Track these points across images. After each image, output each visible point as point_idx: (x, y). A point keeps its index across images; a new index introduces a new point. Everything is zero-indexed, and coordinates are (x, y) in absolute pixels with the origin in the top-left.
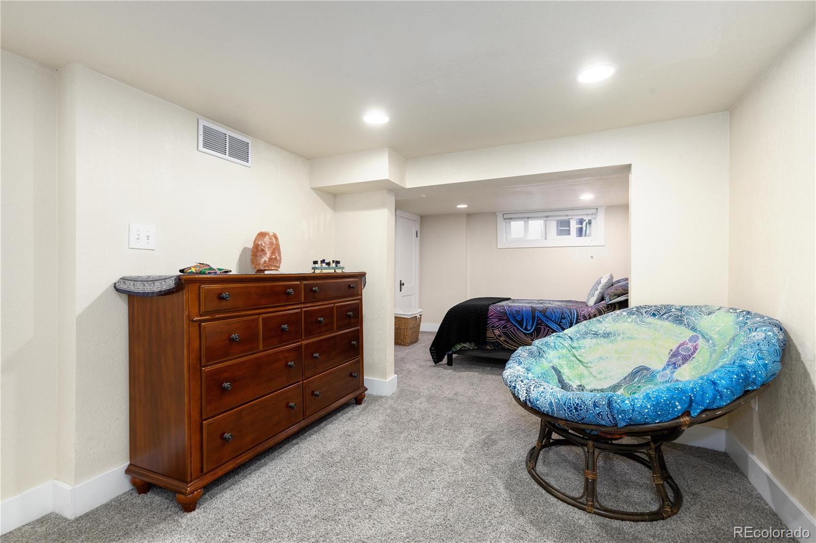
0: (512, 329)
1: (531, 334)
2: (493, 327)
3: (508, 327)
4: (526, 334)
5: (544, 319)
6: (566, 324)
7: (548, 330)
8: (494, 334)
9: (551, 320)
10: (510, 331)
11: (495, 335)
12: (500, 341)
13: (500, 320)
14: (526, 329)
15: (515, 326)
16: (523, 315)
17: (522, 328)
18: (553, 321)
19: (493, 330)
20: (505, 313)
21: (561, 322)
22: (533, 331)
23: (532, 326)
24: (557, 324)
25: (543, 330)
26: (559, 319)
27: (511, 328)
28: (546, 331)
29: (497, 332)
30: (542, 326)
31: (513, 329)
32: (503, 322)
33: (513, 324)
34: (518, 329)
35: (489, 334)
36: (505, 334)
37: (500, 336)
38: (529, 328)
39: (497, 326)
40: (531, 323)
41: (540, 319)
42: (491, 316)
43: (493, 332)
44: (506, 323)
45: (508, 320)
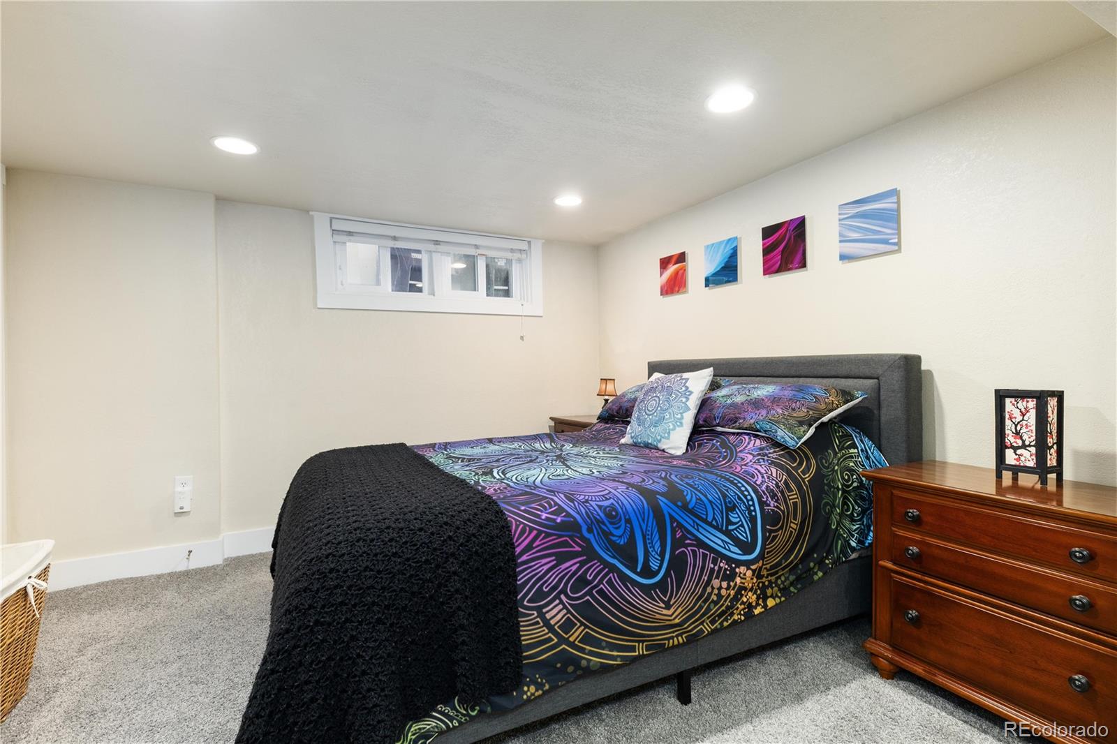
0: (604, 586)
1: (662, 585)
2: (540, 595)
3: (590, 582)
4: (646, 589)
5: (687, 521)
6: (742, 525)
7: (705, 556)
8: (547, 623)
9: (705, 521)
10: (601, 592)
11: (551, 629)
12: (572, 645)
13: (561, 558)
14: (647, 572)
15: (613, 569)
16: (628, 521)
17: (635, 572)
18: (710, 524)
19: (539, 609)
20: (570, 527)
21: (729, 522)
22: (667, 574)
23: (662, 555)
24: (721, 531)
25: (690, 560)
26: (722, 513)
27: (601, 582)
28: (699, 562)
29: (556, 614)
30: (686, 546)
31: (610, 582)
32: (571, 565)
33: (606, 564)
34: (624, 578)
35: (530, 632)
36: (587, 612)
37: (568, 626)
38: (654, 565)
39: (554, 588)
40: (657, 546)
41: (680, 526)
42: (529, 548)
43: (542, 615)
44: (582, 564)
45: (589, 554)
